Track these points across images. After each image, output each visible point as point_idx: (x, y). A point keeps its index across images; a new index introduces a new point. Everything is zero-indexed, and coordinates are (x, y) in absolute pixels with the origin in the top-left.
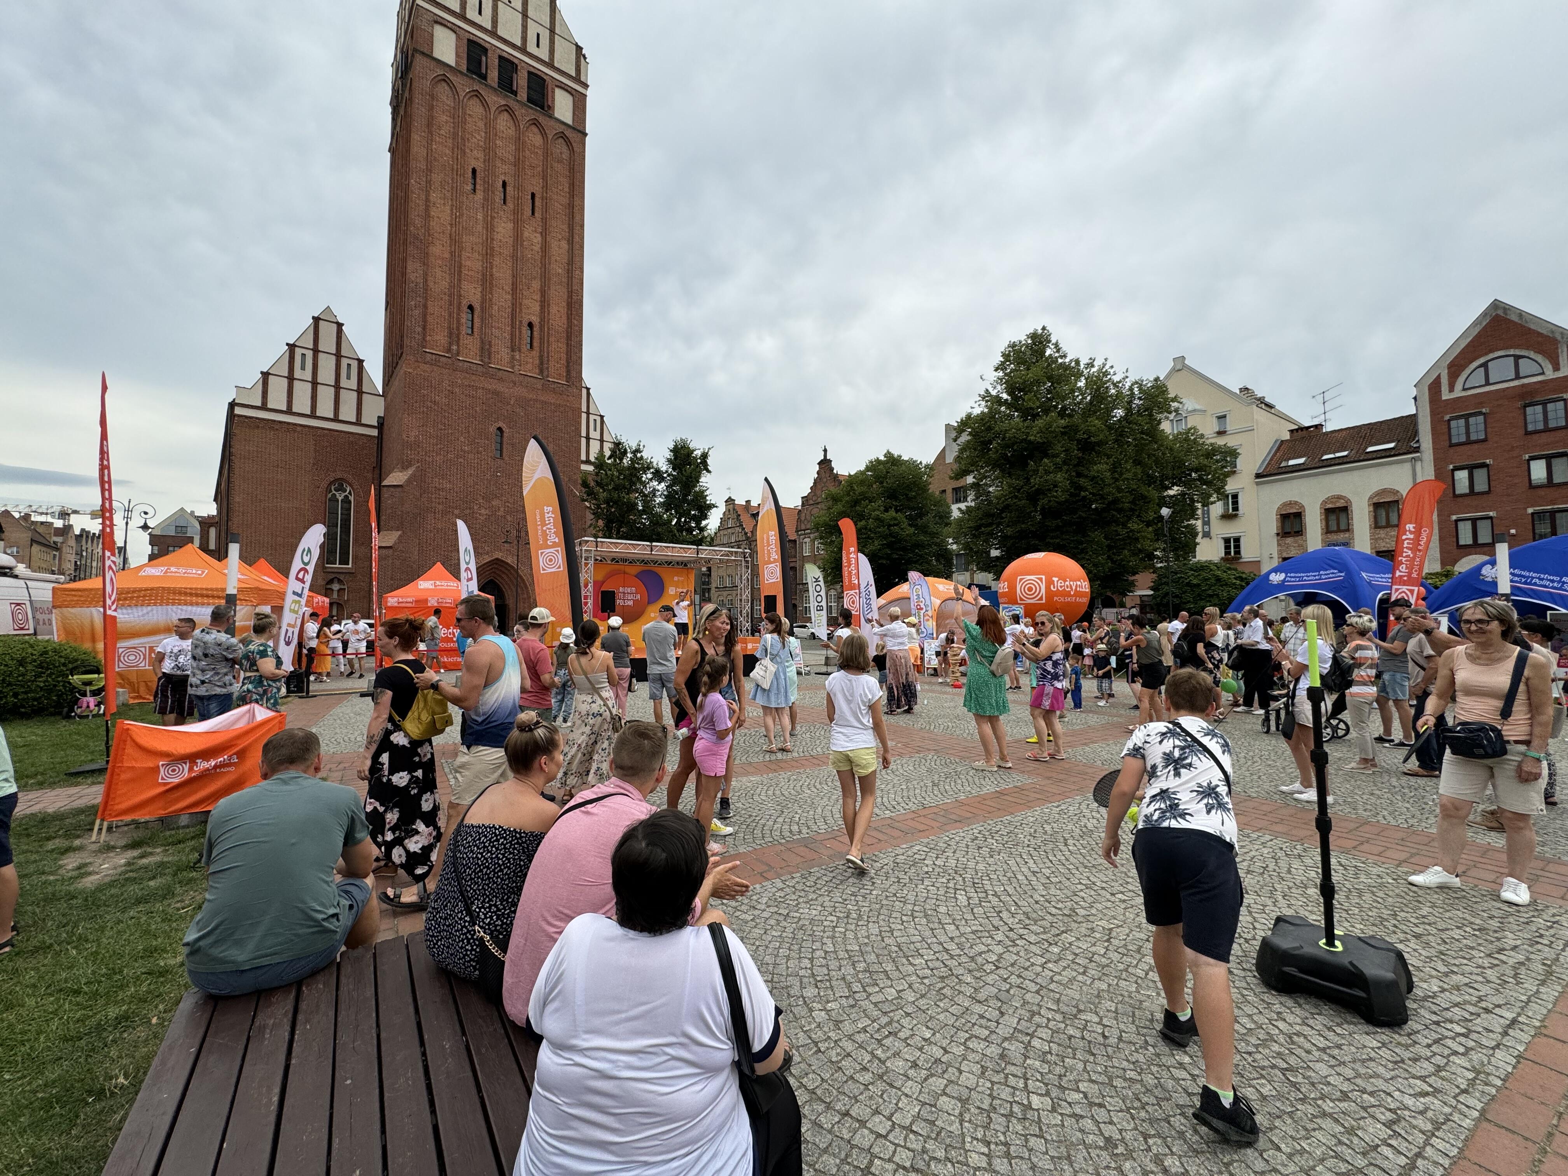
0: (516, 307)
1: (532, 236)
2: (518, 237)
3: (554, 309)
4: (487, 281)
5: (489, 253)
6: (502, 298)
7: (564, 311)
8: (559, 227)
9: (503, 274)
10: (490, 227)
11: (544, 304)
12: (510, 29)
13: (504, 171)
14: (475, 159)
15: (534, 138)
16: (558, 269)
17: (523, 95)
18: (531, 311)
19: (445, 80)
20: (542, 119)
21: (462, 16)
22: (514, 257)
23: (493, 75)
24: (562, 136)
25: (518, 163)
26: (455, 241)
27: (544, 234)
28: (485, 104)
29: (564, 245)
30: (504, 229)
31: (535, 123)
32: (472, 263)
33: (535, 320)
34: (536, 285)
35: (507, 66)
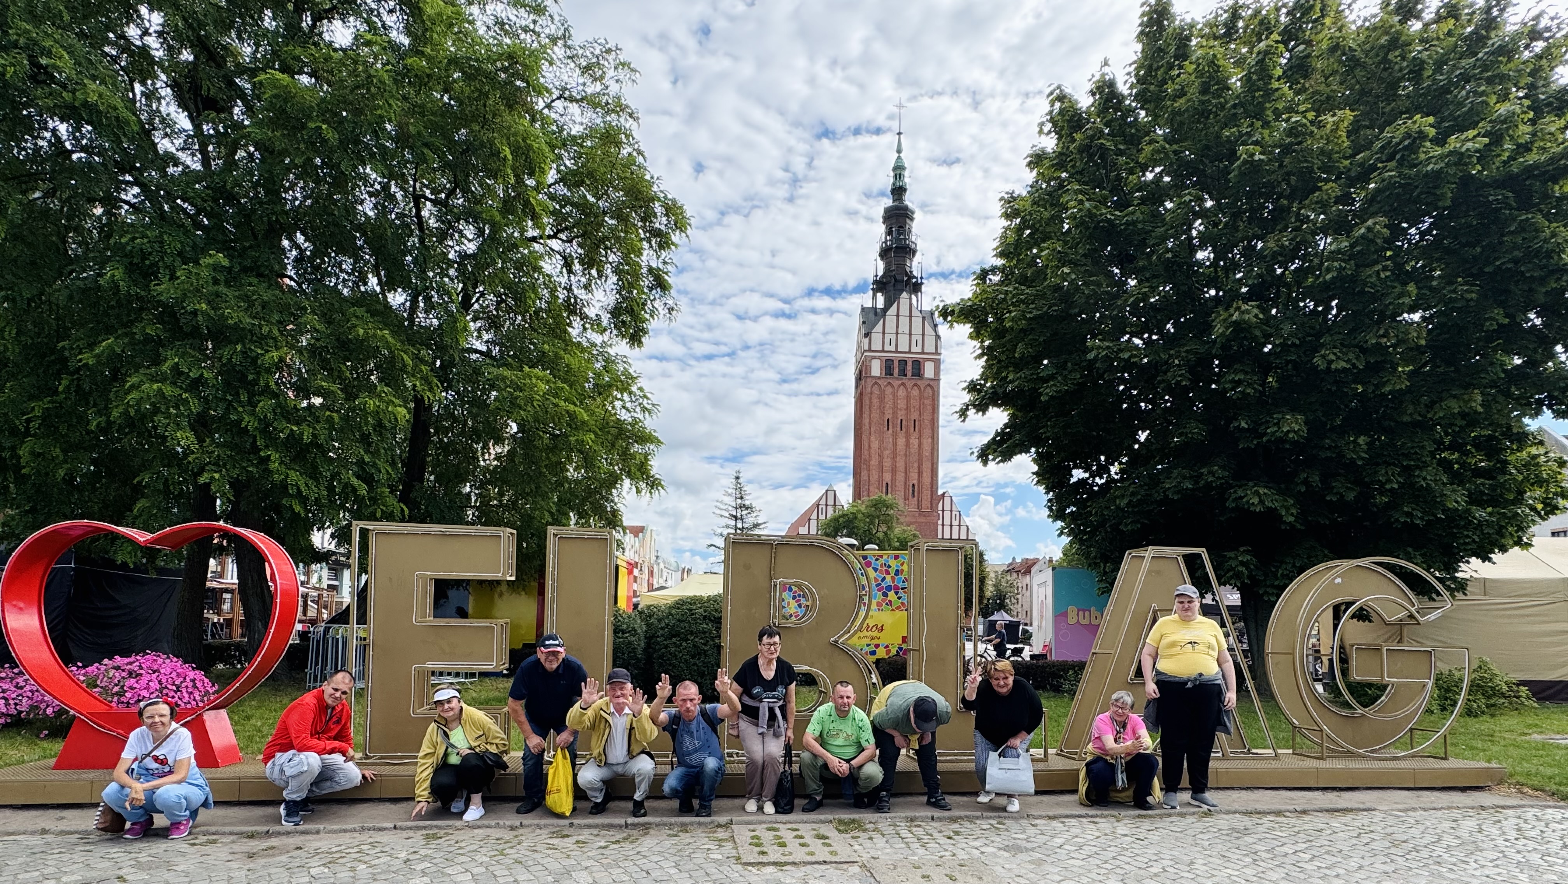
0: (907, 479)
1: (914, 441)
2: (908, 444)
3: (925, 474)
4: (894, 471)
5: (895, 455)
6: (900, 477)
7: (929, 474)
8: (927, 432)
9: (901, 464)
10: (895, 444)
11: (920, 473)
12: (903, 346)
13: (901, 414)
14: (888, 415)
15: (915, 392)
16: (927, 453)
17: (909, 374)
18: (914, 479)
19: (876, 383)
20: (919, 383)
21: (883, 351)
22: (906, 455)
23: (896, 371)
24: (929, 385)
25: (908, 409)
26: (881, 456)
27: (920, 437)
28: (893, 386)
29: (930, 440)
30: (901, 441)
31: (915, 385)
32: (887, 464)
33: (915, 482)
34: (916, 465)
35: (903, 362)
